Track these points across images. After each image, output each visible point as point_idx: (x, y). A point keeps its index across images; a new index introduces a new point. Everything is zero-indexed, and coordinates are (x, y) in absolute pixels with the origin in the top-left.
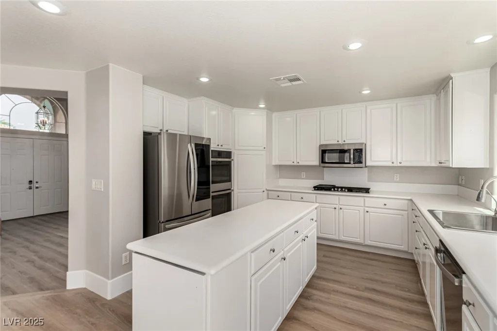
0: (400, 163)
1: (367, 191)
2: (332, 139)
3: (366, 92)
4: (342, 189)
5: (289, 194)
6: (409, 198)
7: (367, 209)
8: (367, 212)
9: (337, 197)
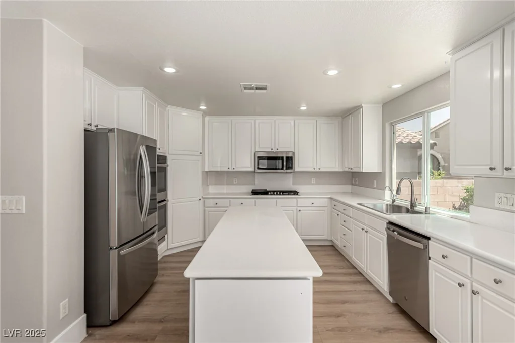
0: (320, 169)
1: (296, 193)
2: (267, 147)
3: (303, 108)
4: (274, 193)
5: (228, 200)
6: (329, 197)
7: (299, 209)
8: (300, 211)
9: (275, 200)
